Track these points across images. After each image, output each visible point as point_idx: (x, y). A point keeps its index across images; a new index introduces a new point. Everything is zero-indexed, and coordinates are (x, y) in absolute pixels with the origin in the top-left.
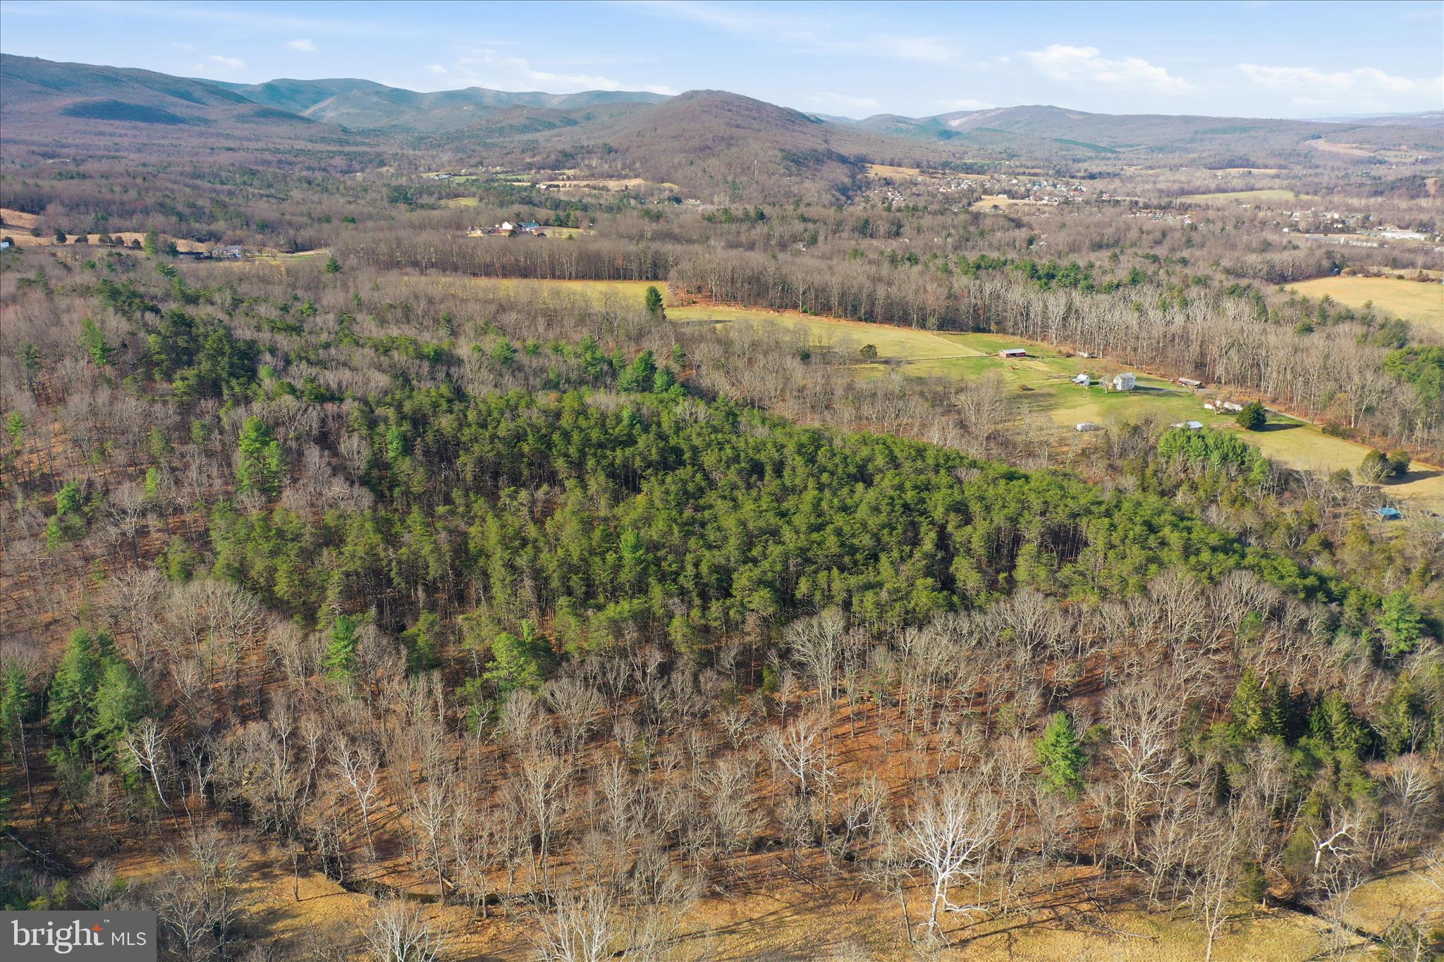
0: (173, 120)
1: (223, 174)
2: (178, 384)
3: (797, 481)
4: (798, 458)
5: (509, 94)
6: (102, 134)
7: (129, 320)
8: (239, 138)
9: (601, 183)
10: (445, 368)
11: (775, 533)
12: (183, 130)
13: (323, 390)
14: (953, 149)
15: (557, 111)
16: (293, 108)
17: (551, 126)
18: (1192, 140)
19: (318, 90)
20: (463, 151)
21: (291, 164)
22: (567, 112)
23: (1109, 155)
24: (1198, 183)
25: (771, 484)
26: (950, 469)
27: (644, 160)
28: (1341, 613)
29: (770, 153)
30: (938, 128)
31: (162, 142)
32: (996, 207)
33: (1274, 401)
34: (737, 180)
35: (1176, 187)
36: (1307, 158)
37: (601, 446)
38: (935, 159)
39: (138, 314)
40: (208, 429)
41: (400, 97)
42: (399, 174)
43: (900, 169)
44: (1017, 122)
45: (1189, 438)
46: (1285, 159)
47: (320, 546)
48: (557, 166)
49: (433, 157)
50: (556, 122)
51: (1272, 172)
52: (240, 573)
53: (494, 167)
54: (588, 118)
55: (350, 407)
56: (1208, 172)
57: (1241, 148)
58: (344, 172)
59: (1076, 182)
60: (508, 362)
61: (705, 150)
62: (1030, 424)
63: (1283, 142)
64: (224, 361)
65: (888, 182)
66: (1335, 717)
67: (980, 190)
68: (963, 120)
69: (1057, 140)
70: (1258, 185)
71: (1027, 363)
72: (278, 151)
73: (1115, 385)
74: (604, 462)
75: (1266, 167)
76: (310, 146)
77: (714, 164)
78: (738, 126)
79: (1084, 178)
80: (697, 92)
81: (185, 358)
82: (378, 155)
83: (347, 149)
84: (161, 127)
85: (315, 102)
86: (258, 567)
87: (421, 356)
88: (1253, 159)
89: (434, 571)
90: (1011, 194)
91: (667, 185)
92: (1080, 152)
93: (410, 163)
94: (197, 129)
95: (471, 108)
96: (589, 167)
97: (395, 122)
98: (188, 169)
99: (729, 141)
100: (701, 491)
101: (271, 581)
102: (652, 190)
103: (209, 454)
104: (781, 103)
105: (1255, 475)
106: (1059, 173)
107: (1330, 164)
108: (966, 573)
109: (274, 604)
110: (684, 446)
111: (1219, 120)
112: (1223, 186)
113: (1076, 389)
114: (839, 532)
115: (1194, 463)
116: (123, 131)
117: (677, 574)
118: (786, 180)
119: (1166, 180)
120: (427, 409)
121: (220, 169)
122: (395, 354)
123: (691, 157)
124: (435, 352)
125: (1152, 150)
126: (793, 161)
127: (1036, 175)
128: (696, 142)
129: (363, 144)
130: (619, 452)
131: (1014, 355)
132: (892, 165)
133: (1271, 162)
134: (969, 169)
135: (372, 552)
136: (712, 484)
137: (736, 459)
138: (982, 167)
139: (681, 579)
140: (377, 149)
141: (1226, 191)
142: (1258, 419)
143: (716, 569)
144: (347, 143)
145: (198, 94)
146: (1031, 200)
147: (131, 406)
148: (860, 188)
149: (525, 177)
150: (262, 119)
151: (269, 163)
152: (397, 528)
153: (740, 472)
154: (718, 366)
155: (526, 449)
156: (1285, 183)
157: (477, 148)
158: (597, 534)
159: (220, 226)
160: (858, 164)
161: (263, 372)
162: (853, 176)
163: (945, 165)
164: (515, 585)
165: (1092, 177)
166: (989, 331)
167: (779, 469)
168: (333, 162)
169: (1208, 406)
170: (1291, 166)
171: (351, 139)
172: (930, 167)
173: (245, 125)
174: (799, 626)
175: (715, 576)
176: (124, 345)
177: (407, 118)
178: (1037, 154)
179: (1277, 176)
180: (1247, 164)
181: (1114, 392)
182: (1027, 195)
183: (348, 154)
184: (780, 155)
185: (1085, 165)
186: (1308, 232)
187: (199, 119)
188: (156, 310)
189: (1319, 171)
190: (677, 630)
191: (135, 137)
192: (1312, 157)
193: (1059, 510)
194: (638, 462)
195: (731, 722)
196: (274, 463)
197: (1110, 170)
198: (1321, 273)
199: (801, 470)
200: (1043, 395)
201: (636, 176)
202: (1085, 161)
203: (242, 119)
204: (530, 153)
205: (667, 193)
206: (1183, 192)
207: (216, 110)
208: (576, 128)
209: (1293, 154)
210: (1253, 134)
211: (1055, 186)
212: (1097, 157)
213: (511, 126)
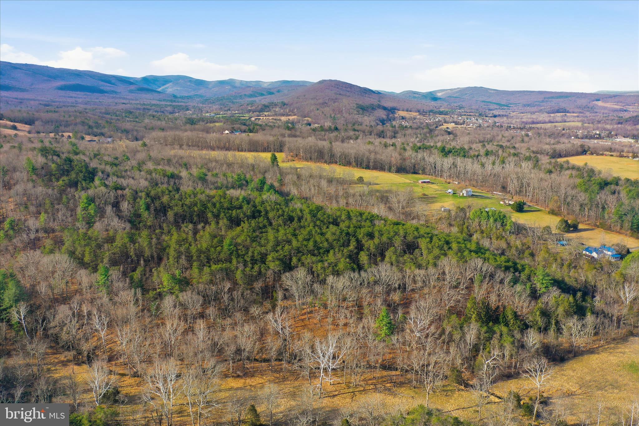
0: (102, 92)
1: (118, 113)
2: (61, 182)
3: (306, 224)
4: (308, 215)
5: (247, 82)
6: (71, 97)
7: (46, 159)
8: (128, 99)
9: (278, 118)
10: (173, 180)
11: (289, 242)
12: (105, 96)
13: (118, 186)
14: (435, 105)
15: (265, 88)
16: (154, 87)
17: (262, 95)
18: (543, 101)
19: (166, 80)
20: (224, 105)
21: (148, 109)
22: (270, 89)
23: (506, 108)
24: (541, 119)
25: (295, 224)
26: (371, 221)
27: (298, 108)
28: (520, 276)
29: (351, 105)
30: (432, 97)
31: (96, 100)
32: (447, 128)
33: (531, 201)
34: (336, 116)
35: (530, 120)
36: (592, 109)
37: (228, 209)
38: (426, 109)
39: (51, 157)
40: (69, 200)
41: (200, 83)
42: (194, 114)
43: (410, 113)
44: (466, 94)
45: (482, 212)
46: (584, 109)
47: (104, 243)
48: (261, 111)
49: (210, 107)
50: (265, 93)
51: (576, 115)
52: (72, 254)
53: (235, 111)
54: (278, 91)
55: (127, 192)
56: (547, 115)
57: (563, 104)
58: (171, 113)
59: (487, 118)
60: (203, 179)
61: (324, 104)
62: (419, 208)
63: (583, 102)
64: (81, 175)
65: (403, 118)
66: (510, 317)
67: (443, 121)
68: (443, 93)
69: (484, 102)
70: (568, 120)
71: (430, 185)
72: (144, 104)
73: (463, 194)
74: (228, 215)
75: (573, 113)
76: (158, 102)
77: (327, 110)
78: (340, 94)
79: (491, 117)
80: (325, 81)
81: (66, 173)
82: (186, 106)
83: (174, 104)
84: (96, 95)
85: (164, 85)
86: (79, 250)
87: (165, 176)
88: (568, 109)
89: (147, 253)
90: (456, 123)
91: (306, 119)
92: (492, 107)
93: (200, 109)
94: (112, 95)
95: (229, 87)
96: (275, 111)
97: (197, 93)
98: (103, 111)
99: (335, 100)
100: (265, 226)
101: (83, 255)
102: (300, 120)
103: (67, 208)
104: (362, 86)
105: (508, 227)
106: (480, 115)
107: (602, 111)
108: (363, 257)
109: (82, 264)
110: (262, 209)
111: (555, 93)
112: (552, 121)
113: (446, 195)
114: (315, 242)
115: (484, 222)
116: (80, 96)
117: (244, 255)
118: (356, 116)
119: (527, 117)
120: (160, 194)
121: (117, 111)
122: (154, 175)
123: (318, 107)
124: (171, 174)
125: (525, 106)
126: (361, 109)
127: (470, 115)
128: (321, 101)
129: (181, 102)
130: (234, 212)
131: (424, 182)
132: (407, 111)
133: (576, 110)
134: (441, 113)
135: (124, 246)
136: (271, 224)
137: (283, 215)
138: (447, 112)
139: (246, 257)
140: (187, 104)
141: (553, 122)
142: (520, 207)
143: (260, 253)
144: (175, 101)
145: (113, 81)
146: (465, 126)
147: (40, 190)
148: (390, 120)
149: (247, 115)
150: (139, 92)
151: (139, 109)
152: (137, 237)
153: (283, 220)
154: (294, 184)
155: (196, 209)
156: (579, 119)
157: (229, 103)
158: (216, 240)
159: (105, 130)
160: (393, 110)
161: (96, 179)
162: (388, 116)
163: (431, 111)
164: (179, 257)
165: (495, 116)
166: (419, 174)
167: (300, 219)
168: (167, 109)
169: (501, 203)
170: (585, 112)
171: (176, 100)
172: (424, 112)
173: (133, 94)
174: (287, 274)
175: (260, 256)
176: (43, 168)
177: (202, 91)
178: (473, 107)
179: (578, 117)
180: (565, 111)
181: (463, 197)
182: (464, 123)
183: (174, 106)
184: (355, 106)
185: (492, 112)
186: (582, 138)
187: (113, 91)
188: (58, 156)
189: (597, 114)
190: (239, 275)
191: (85, 98)
192: (595, 108)
193: (410, 236)
194: (242, 215)
195: (255, 310)
196: (92, 212)
197: (504, 113)
198: (578, 154)
199: (309, 219)
200: (432, 197)
201: (295, 115)
202: (494, 110)
203: (131, 91)
204: (250, 105)
205: (305, 122)
206: (533, 123)
207: (121, 88)
208: (273, 96)
209: (587, 107)
210: (570, 99)
211: (477, 120)
212: (499, 109)
213: (245, 95)
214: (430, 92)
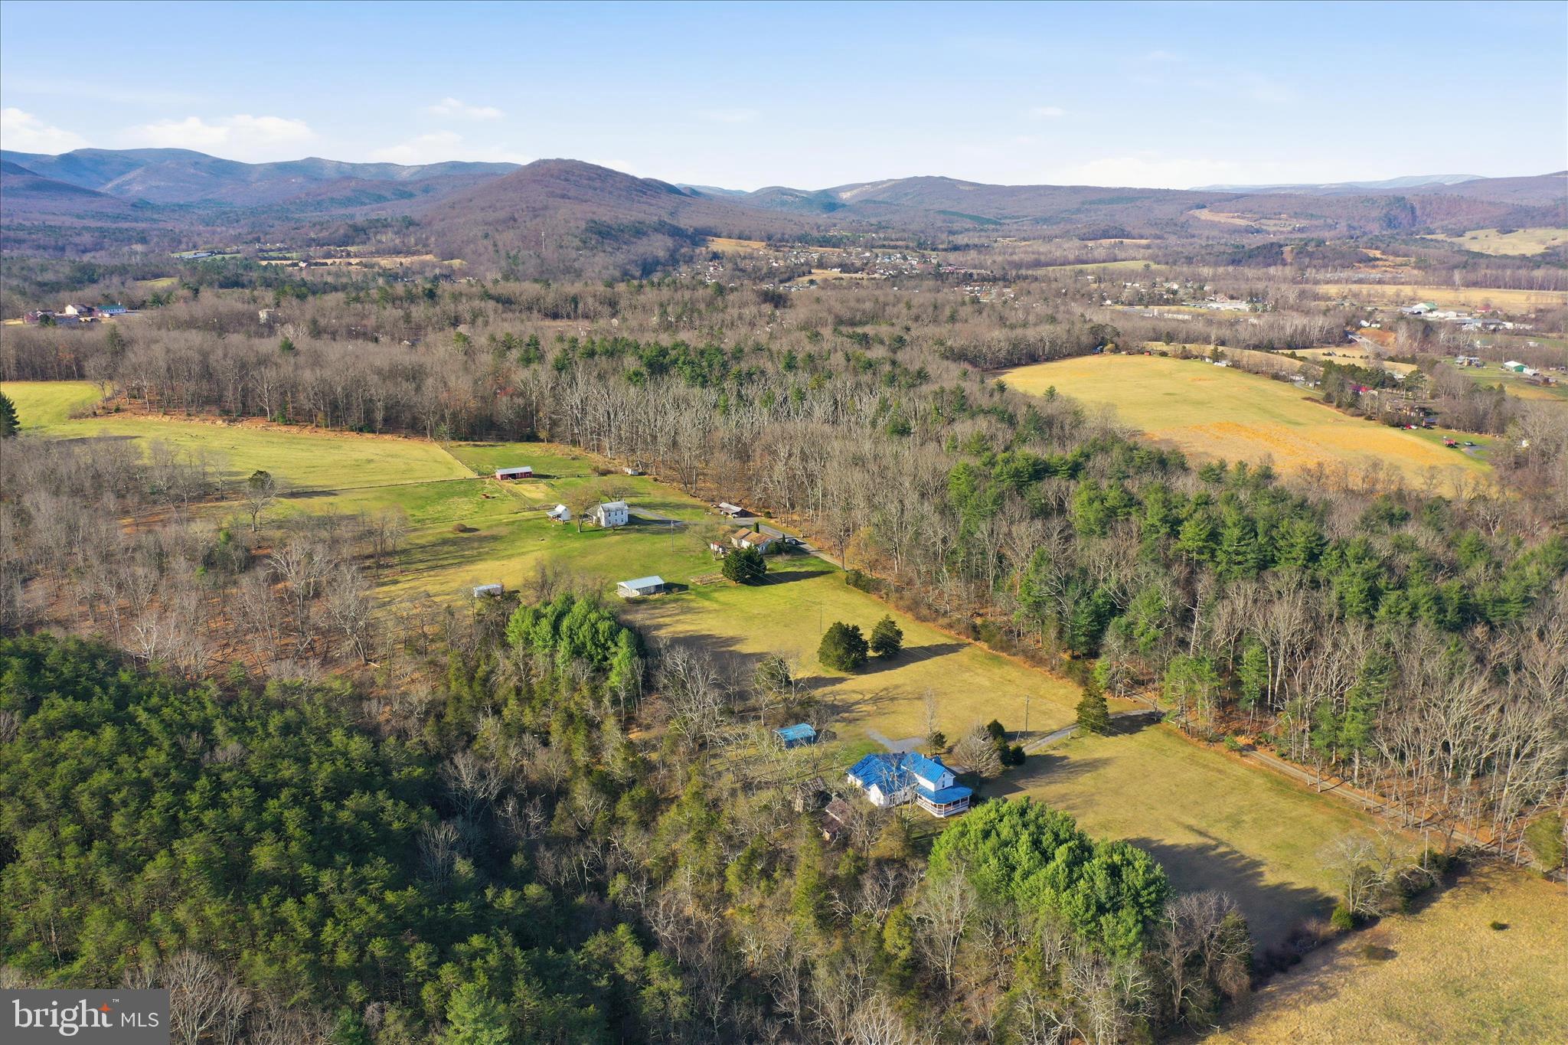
5: (354, 166)
9: (376, 260)
14: (823, 222)
15: (400, 183)
18: (1079, 211)
22: (409, 184)
23: (992, 227)
24: (1059, 254)
27: (443, 234)
30: (827, 201)
34: (520, 255)
35: (1035, 259)
36: (1182, 228)
38: (794, 232)
41: (227, 169)
42: (149, 252)
43: (744, 243)
44: (908, 194)
46: (1165, 228)
48: (346, 241)
50: (388, 194)
51: (1144, 242)
53: (273, 243)
54: (426, 191)
56: (1077, 243)
57: (1121, 217)
59: (932, 254)
61: (510, 222)
63: (1167, 211)
65: (716, 256)
67: (815, 263)
68: (855, 192)
69: (943, 212)
70: (1123, 255)
71: (521, 487)
75: (1141, 237)
77: (509, 237)
79: (945, 250)
80: (546, 161)
82: (148, 231)
83: (115, 225)
85: (123, 173)
88: (1128, 229)
90: (847, 268)
92: (958, 225)
95: (300, 180)
96: (378, 243)
97: (210, 196)
106: (920, 246)
107: (1206, 233)
111: (1109, 190)
112: (1085, 258)
113: (538, 528)
119: (1028, 251)
123: (491, 229)
125: (1036, 221)
126: (600, 233)
127: (895, 247)
129: (145, 220)
132: (740, 238)
133: (1147, 231)
134: (825, 242)
138: (843, 239)
141: (1080, 263)
144: (125, 218)
148: (673, 263)
150: (33, 193)
156: (1148, 253)
160: (699, 236)
162: (675, 251)
163: (801, 238)
165: (954, 249)
170: (1165, 236)
172: (781, 240)
178: (911, 227)
179: (1148, 247)
180: (1121, 234)
182: (864, 267)
184: (583, 227)
186: (1130, 303)
189: (1192, 240)
192: (1191, 226)
197: (980, 241)
202: (960, 233)
204: (321, 227)
206: (1037, 264)
209: (1171, 223)
210: (1138, 203)
211: (905, 258)
212: (975, 229)
213: (332, 199)
214: (824, 192)
